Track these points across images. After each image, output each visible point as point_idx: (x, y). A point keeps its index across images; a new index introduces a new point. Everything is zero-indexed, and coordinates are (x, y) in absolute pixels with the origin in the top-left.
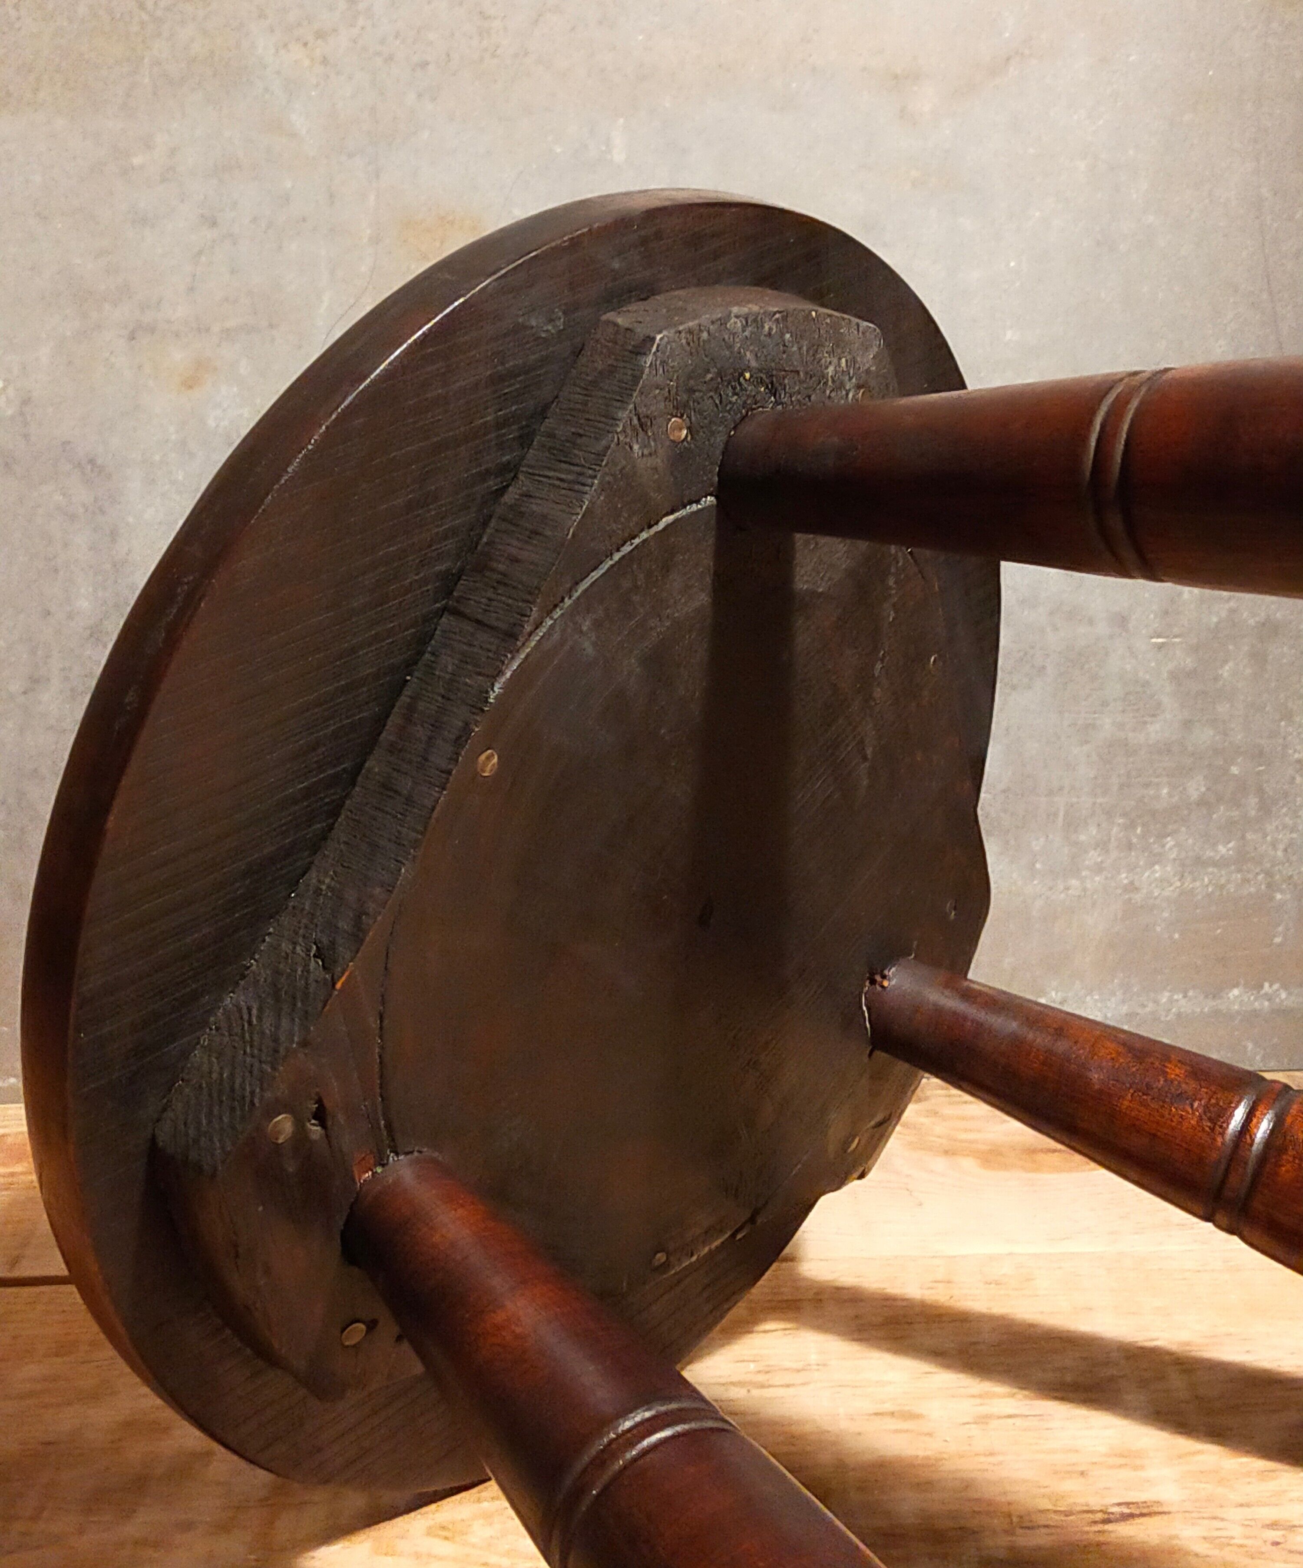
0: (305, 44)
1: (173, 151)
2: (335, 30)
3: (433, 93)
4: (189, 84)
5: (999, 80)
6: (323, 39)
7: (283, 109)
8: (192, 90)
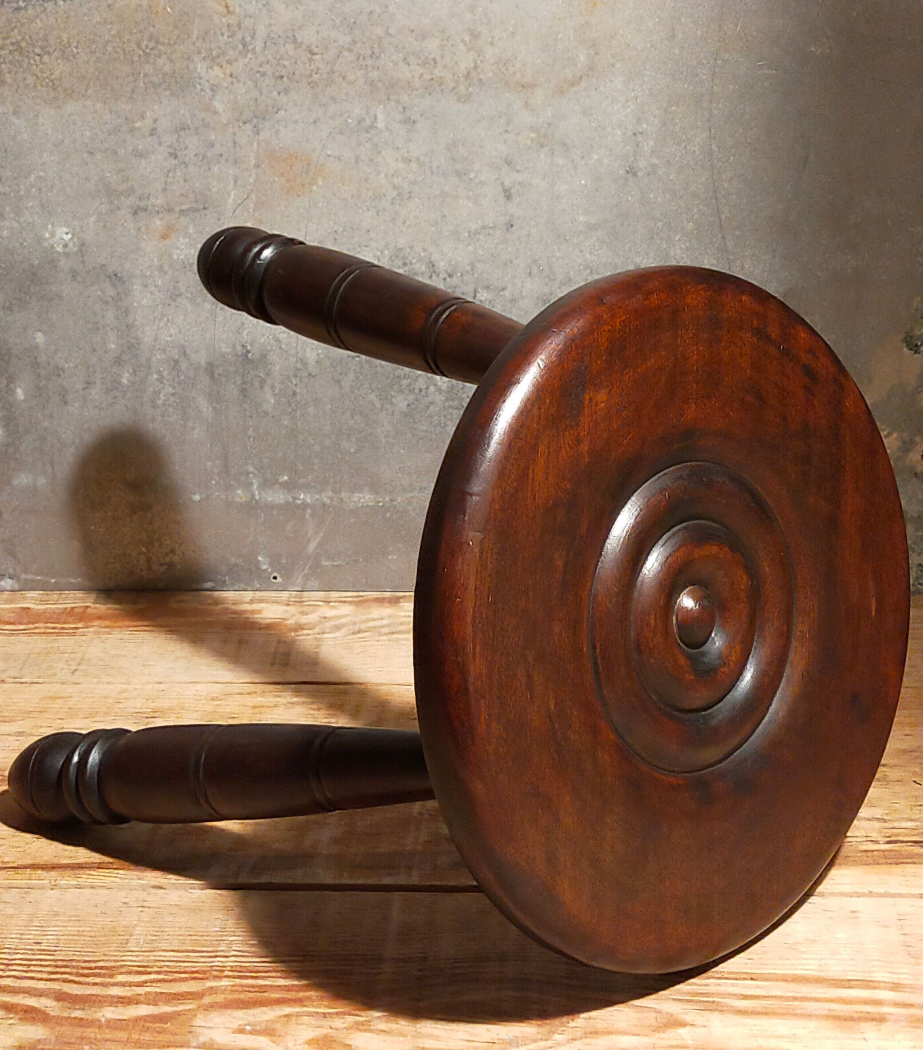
0: (221, 67)
1: (155, 121)
2: (236, 60)
3: (286, 91)
4: (164, 86)
5: (576, 88)
6: (230, 64)
7: (210, 99)
8: (165, 89)
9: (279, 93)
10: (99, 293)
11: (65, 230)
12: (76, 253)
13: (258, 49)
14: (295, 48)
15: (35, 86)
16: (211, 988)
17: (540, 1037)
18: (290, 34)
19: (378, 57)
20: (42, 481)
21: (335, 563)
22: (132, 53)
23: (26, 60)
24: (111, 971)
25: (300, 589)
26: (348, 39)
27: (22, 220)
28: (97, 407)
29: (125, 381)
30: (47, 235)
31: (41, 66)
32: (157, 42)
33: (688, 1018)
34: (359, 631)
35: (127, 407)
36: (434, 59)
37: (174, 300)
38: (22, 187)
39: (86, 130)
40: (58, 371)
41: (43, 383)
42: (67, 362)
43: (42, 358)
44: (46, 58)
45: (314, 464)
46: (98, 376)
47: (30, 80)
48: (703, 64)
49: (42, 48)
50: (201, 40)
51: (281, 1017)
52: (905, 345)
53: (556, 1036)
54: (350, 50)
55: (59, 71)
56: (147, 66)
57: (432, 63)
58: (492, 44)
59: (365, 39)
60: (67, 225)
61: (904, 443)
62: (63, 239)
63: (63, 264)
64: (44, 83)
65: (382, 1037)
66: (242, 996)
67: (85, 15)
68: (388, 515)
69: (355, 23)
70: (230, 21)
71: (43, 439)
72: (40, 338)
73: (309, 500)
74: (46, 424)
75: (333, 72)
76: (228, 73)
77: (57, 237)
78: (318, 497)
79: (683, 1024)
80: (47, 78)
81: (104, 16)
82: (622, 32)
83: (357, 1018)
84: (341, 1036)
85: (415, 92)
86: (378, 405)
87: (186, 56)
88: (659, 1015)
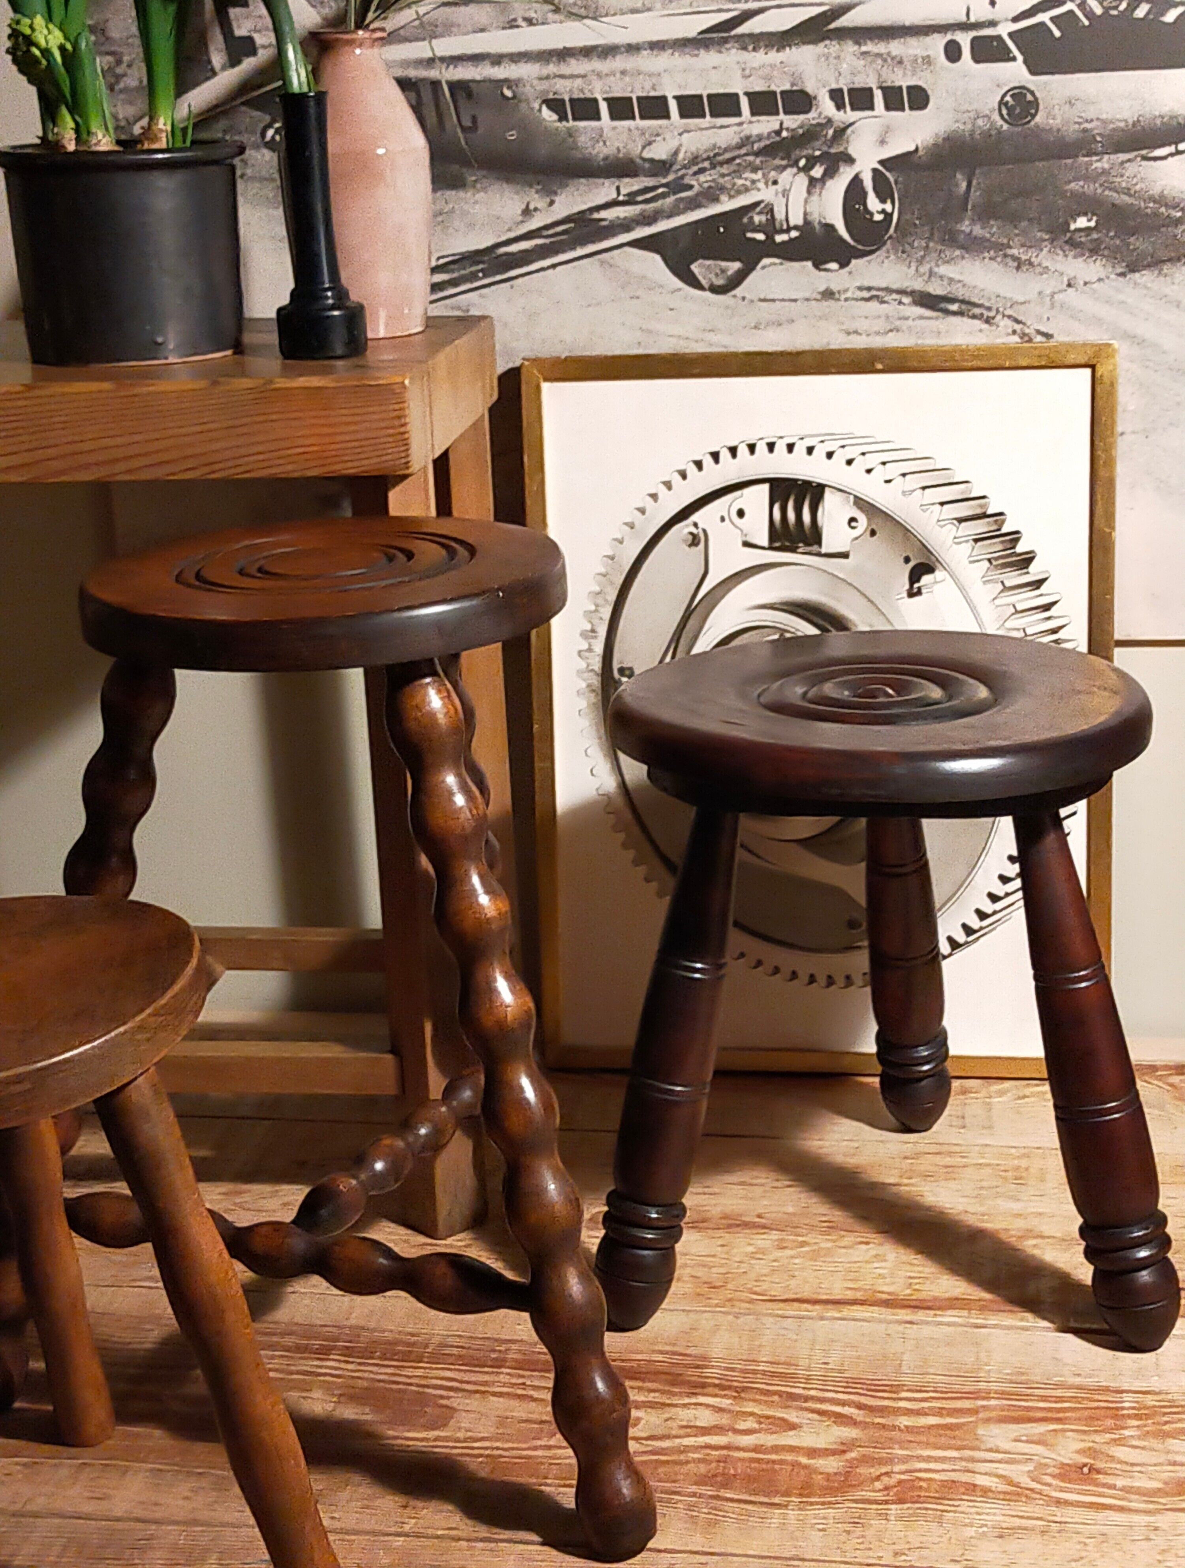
16: (983, 1407)
24: (895, 1389)
34: (1024, 1097)
51: (1049, 1431)
65: (1137, 1451)
66: (1013, 1414)
83: (1114, 1436)
84: (1105, 1448)
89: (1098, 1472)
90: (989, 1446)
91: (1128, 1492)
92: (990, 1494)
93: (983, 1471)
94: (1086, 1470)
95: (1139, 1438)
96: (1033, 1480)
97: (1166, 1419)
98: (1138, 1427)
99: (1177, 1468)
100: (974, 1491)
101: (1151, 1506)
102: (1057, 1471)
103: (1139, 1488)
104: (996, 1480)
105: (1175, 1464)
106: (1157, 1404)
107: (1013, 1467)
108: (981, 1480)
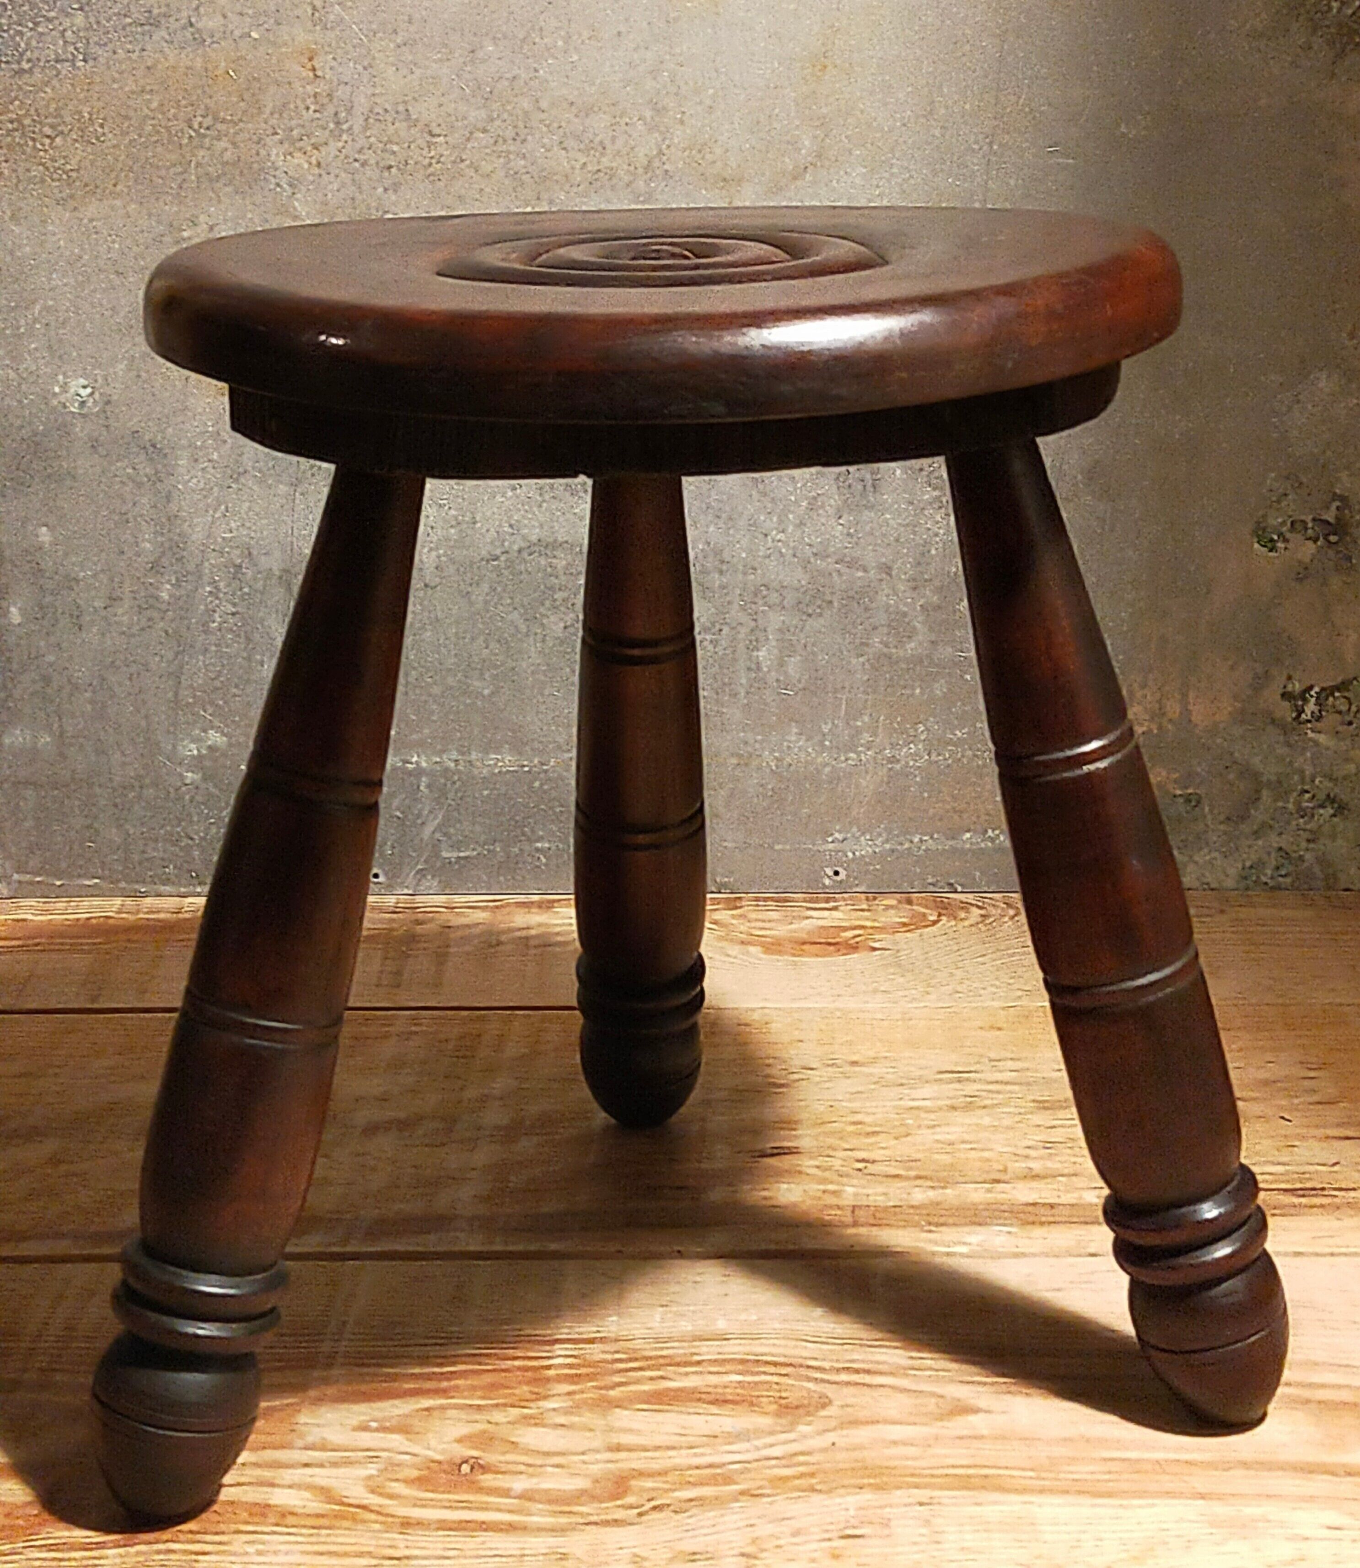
0: (305, 153)
2: (326, 143)
3: (396, 187)
4: (223, 181)
5: (799, 183)
6: (317, 149)
7: (289, 197)
8: (225, 185)
9: (386, 190)
10: (129, 471)
11: (83, 382)
12: (97, 415)
13: (356, 129)
14: (410, 127)
15: (43, 181)
17: (779, 1428)
18: (401, 108)
19: (524, 141)
20: (45, 739)
21: (462, 854)
22: (180, 134)
23: (31, 143)
25: (411, 892)
26: (483, 114)
27: (22, 367)
28: (124, 633)
29: (165, 596)
30: (57, 389)
31: (51, 152)
32: (216, 119)
33: (982, 1403)
35: (166, 633)
36: (601, 143)
37: (236, 481)
38: (23, 322)
39: (114, 242)
40: (71, 581)
41: (48, 599)
42: (82, 570)
43: (48, 564)
44: (58, 140)
45: (432, 713)
46: (127, 588)
47: (37, 171)
48: (973, 150)
49: (52, 127)
50: (276, 116)
51: (417, 1411)
52: (1256, 540)
53: (803, 1428)
54: (484, 131)
55: (78, 158)
56: (202, 153)
57: (600, 149)
58: (682, 122)
59: (505, 116)
60: (85, 376)
61: (1256, 677)
62: (78, 395)
63: (79, 429)
64: (55, 176)
65: (560, 1432)
67: (114, 81)
68: (537, 784)
69: (491, 92)
70: (318, 90)
71: (47, 680)
72: (44, 535)
73: (424, 764)
74: (51, 658)
75: (462, 161)
76: (314, 162)
77: (72, 391)
78: (438, 760)
79: (976, 1411)
80: (59, 168)
81: (142, 82)
82: (862, 106)
83: (526, 1411)
84: (504, 1431)
85: (575, 189)
86: (523, 628)
87: (255, 138)
88: (941, 1400)
89: (485, 1469)
90: (310, 1439)
91: (530, 1499)
92: (291, 1520)
93: (287, 1482)
94: (465, 1468)
95: (567, 1412)
96: (373, 1492)
97: (617, 1379)
98: (569, 1394)
99: (623, 1455)
100: (264, 1515)
101: (563, 1520)
102: (415, 1473)
103: (547, 1491)
104: (307, 1495)
105: (618, 1448)
106: (609, 1357)
107: (342, 1471)
108: (281, 1497)
